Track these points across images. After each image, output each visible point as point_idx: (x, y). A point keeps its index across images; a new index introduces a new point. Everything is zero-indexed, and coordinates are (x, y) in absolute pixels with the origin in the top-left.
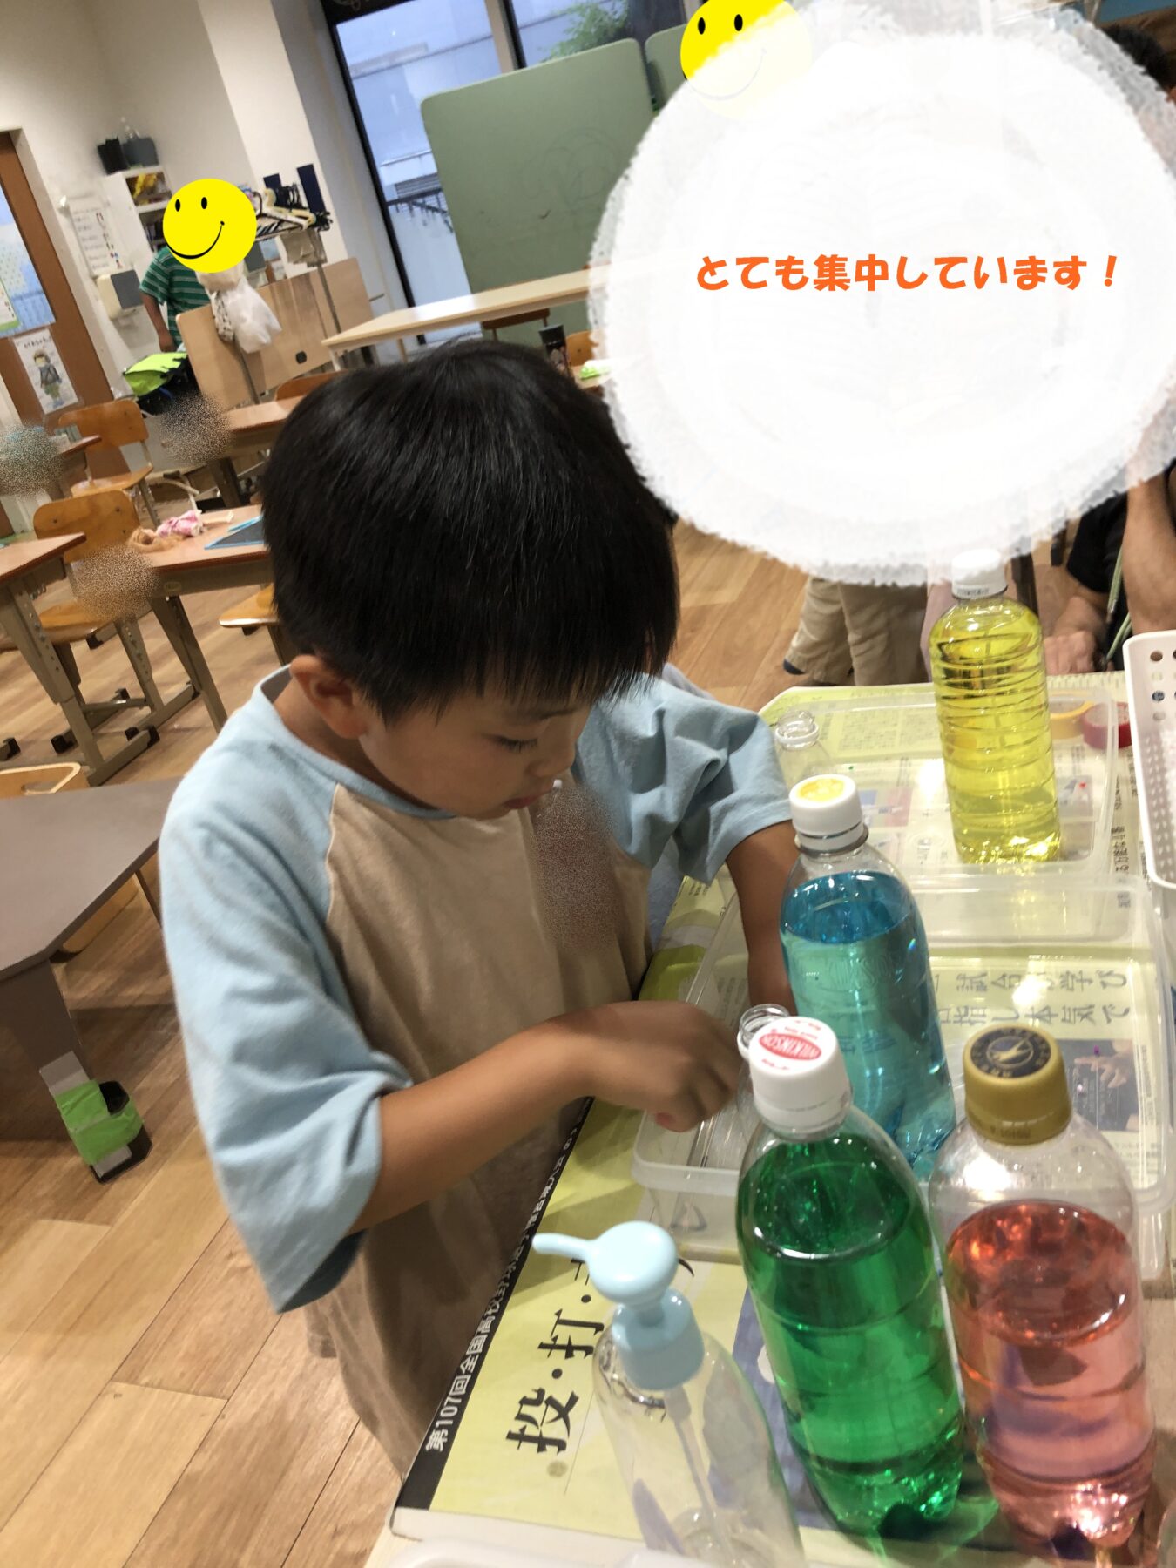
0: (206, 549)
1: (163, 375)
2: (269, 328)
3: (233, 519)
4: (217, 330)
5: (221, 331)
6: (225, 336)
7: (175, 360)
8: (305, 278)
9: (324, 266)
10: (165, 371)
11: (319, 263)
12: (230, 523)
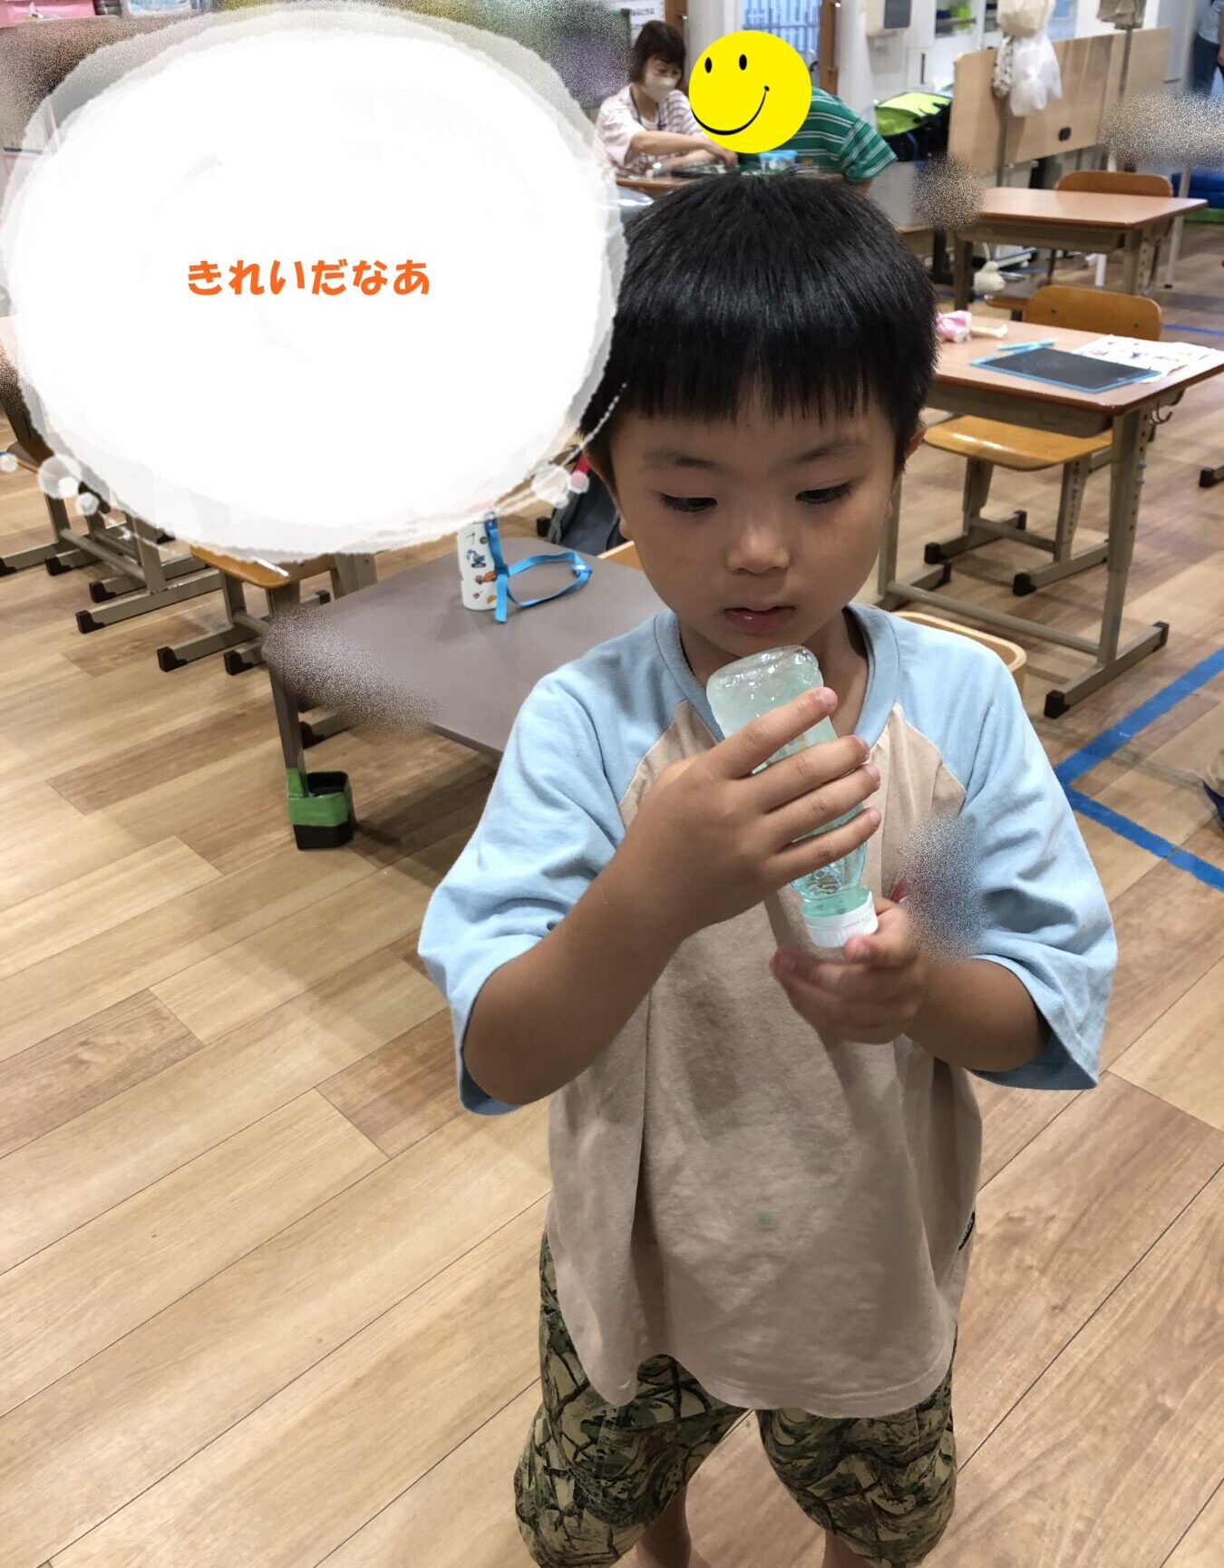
0: (972, 365)
1: (917, 119)
2: (1050, 94)
3: (1005, 335)
4: (993, 80)
5: (997, 83)
6: (998, 89)
7: (936, 105)
8: (1106, 41)
9: (1135, 30)
10: (921, 115)
11: (1129, 28)
12: (1000, 339)
